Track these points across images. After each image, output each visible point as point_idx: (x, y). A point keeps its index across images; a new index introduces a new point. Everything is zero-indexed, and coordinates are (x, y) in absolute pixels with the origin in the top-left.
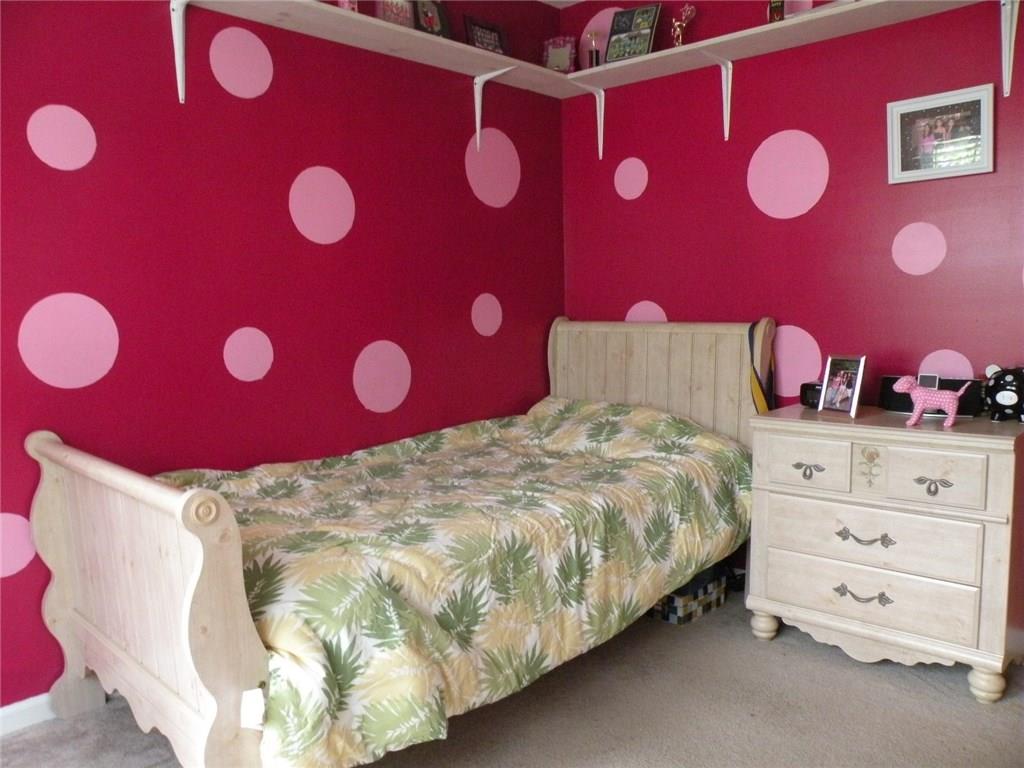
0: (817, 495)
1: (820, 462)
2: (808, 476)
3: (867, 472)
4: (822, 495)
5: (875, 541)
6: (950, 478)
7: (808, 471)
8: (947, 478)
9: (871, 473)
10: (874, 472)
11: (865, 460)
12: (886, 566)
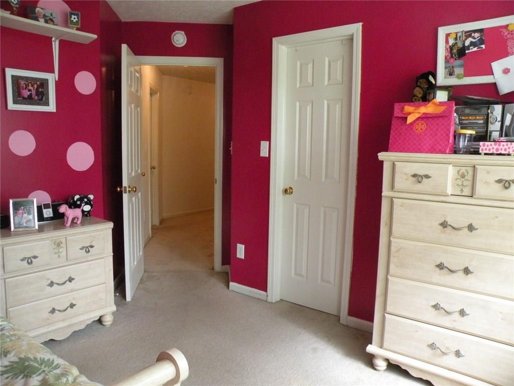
0: (36, 270)
1: (35, 254)
2: (30, 263)
3: (57, 252)
4: (38, 270)
5: (66, 282)
6: (93, 244)
7: (29, 261)
8: (92, 244)
9: (59, 252)
10: (60, 251)
11: (56, 247)
12: (72, 291)
